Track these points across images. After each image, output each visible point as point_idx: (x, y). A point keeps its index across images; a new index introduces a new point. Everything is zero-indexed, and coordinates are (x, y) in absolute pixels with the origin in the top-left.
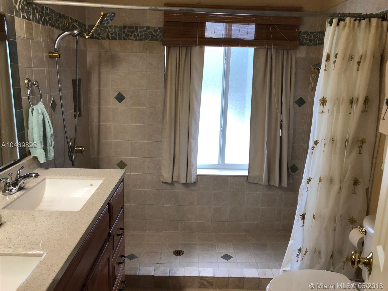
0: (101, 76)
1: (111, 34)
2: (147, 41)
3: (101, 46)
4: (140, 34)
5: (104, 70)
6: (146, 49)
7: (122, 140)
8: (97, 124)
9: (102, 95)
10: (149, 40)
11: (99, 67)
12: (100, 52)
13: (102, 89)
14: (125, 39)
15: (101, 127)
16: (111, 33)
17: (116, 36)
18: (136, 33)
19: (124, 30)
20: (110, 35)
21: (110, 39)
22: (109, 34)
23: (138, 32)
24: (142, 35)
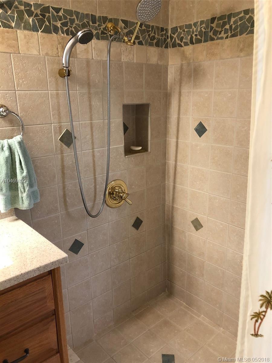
0: (182, 98)
1: (196, 35)
2: (244, 35)
3: (183, 56)
4: (233, 26)
5: (185, 90)
6: (241, 50)
7: (199, 189)
8: (174, 163)
9: (180, 125)
10: (247, 34)
11: (180, 86)
12: (182, 65)
13: (181, 116)
14: (212, 39)
15: (178, 168)
16: (195, 33)
17: (201, 37)
18: (227, 27)
19: (212, 25)
20: (194, 37)
21: (194, 44)
22: (193, 35)
23: (232, 23)
24: (236, 28)
